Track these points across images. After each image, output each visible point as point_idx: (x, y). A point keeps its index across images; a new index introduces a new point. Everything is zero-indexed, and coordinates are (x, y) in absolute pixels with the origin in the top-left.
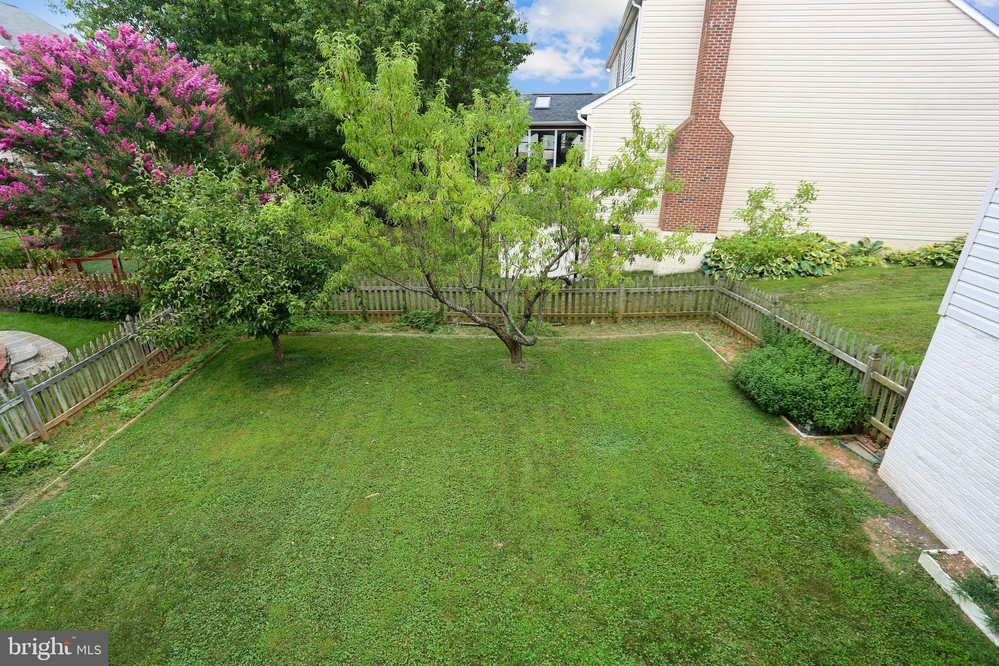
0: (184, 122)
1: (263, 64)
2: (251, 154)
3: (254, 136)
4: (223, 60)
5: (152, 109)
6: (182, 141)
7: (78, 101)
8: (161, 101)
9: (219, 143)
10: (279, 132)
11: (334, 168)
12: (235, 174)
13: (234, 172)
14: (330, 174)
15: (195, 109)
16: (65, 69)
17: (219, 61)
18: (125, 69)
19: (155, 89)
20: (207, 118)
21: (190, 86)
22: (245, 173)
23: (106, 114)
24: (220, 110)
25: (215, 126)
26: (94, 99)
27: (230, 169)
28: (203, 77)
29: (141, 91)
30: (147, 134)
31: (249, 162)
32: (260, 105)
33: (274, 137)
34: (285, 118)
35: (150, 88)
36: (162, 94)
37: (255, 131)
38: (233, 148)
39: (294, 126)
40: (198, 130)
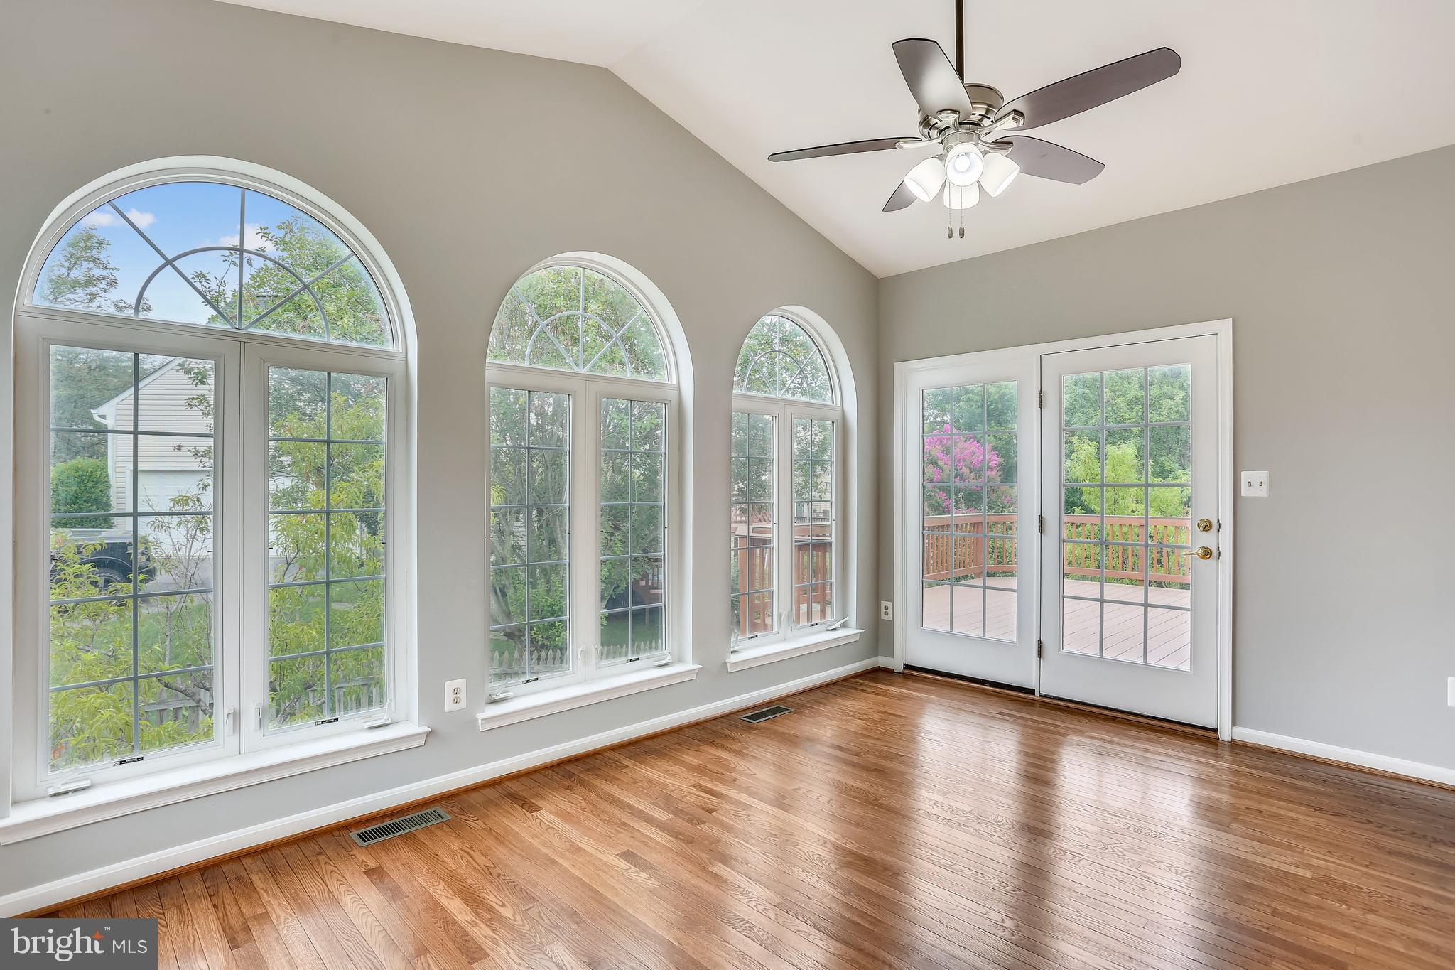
0: (976, 482)
5: (959, 474)
8: (965, 470)
15: (982, 474)
21: (981, 460)
26: (931, 469)
29: (954, 463)
35: (959, 462)
36: (965, 466)
40: (982, 487)
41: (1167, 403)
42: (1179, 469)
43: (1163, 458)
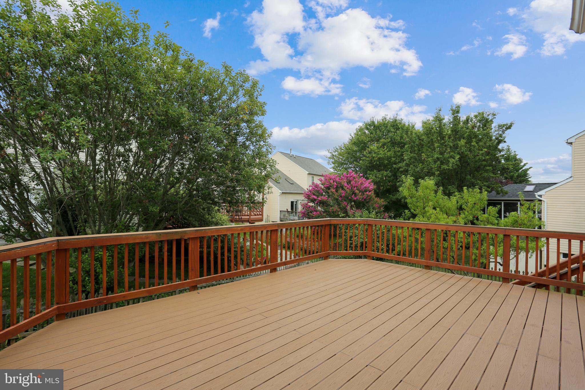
0: (361, 197)
1: (389, 177)
2: (380, 208)
3: (382, 202)
4: (376, 177)
5: (354, 193)
6: (360, 203)
7: (337, 192)
8: (357, 192)
9: (370, 204)
10: (391, 201)
11: (405, 213)
12: (374, 213)
13: (374, 212)
14: (403, 214)
15: (365, 193)
16: (335, 183)
17: (374, 177)
18: (349, 182)
19: (355, 188)
20: (368, 196)
21: (365, 187)
22: (377, 213)
23: (343, 195)
24: (372, 194)
25: (370, 199)
26: (340, 191)
27: (373, 211)
28: (369, 183)
29: (352, 188)
30: (351, 201)
31: (379, 210)
32: (385, 190)
33: (388, 202)
34: (394, 196)
35: (354, 187)
36: (357, 189)
37: (382, 200)
38: (374, 205)
39: (397, 199)
40: (365, 200)
41: (451, 160)
42: (457, 192)
43: (450, 187)
